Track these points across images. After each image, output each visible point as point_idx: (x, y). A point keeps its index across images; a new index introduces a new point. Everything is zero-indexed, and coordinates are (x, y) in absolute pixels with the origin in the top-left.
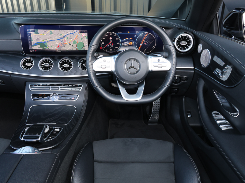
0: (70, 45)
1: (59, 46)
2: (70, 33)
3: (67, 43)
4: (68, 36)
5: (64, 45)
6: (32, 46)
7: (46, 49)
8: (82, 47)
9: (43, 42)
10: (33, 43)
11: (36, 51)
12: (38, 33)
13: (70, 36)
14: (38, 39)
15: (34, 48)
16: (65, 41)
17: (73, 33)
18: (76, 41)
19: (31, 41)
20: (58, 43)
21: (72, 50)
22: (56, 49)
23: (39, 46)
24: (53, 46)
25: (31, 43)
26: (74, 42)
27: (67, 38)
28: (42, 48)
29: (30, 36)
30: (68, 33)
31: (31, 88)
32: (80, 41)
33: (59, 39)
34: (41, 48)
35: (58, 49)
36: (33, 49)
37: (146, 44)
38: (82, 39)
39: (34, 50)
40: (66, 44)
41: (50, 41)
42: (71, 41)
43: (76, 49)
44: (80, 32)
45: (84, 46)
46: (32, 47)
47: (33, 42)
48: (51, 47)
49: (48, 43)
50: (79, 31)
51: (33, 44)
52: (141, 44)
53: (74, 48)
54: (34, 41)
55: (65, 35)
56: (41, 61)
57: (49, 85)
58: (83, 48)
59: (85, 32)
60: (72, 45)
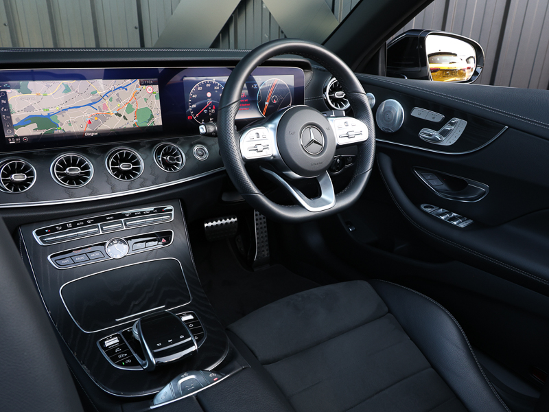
0: (120, 115)
1: (90, 122)
2: (116, 87)
3: (112, 111)
4: (114, 95)
5: (104, 118)
6: (12, 127)
7: (55, 132)
8: (149, 120)
9: (45, 114)
10: (17, 119)
11: (27, 140)
12: (30, 92)
13: (117, 95)
14: (30, 108)
15: (20, 132)
16: (105, 107)
17: (123, 88)
18: (134, 106)
19: (8, 113)
20: (87, 113)
21: (124, 129)
22: (83, 130)
23: (35, 125)
24: (74, 123)
25: (10, 120)
26: (129, 109)
27: (111, 100)
28: (45, 131)
29: (4, 102)
30: (111, 88)
31: (41, 239)
32: (142, 105)
33: (90, 105)
34: (42, 132)
35: (88, 129)
36: (16, 137)
37: (275, 102)
38: (146, 100)
39: (21, 137)
40: (108, 115)
41: (67, 109)
42: (121, 106)
43: (134, 125)
44: (141, 84)
45: (152, 117)
46: (13, 132)
47: (16, 117)
48: (70, 124)
49: (59, 117)
50: (138, 80)
51: (15, 122)
52: (267, 103)
53: (130, 123)
54: (18, 114)
55: (105, 92)
56: (55, 163)
57: (92, 223)
58: (152, 121)
59: (154, 84)
60: (125, 118)
